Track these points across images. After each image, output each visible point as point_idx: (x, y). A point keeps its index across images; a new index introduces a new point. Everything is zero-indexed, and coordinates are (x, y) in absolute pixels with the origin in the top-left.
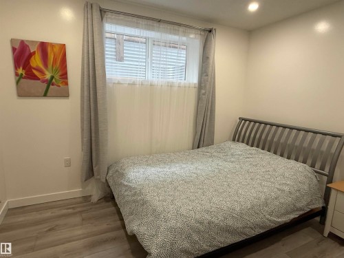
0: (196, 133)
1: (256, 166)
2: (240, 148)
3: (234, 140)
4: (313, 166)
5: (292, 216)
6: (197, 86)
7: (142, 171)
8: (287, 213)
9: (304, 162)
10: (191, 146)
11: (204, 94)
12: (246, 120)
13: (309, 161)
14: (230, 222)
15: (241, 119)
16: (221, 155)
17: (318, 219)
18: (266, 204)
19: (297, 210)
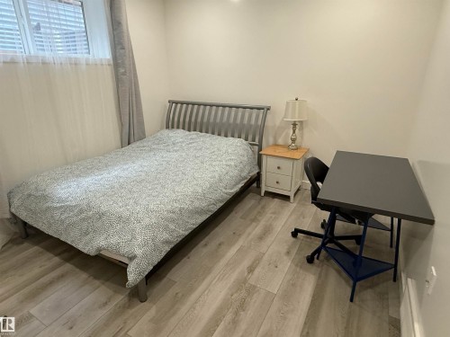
0: (122, 125)
1: (201, 149)
2: (179, 135)
3: (167, 127)
4: (246, 140)
5: (240, 186)
6: (112, 62)
7: (74, 185)
8: (237, 184)
9: (240, 137)
10: (120, 144)
11: (124, 74)
12: (177, 103)
13: (243, 136)
14: (197, 204)
15: (171, 102)
16: (162, 147)
17: (255, 185)
18: (221, 180)
19: (243, 179)
